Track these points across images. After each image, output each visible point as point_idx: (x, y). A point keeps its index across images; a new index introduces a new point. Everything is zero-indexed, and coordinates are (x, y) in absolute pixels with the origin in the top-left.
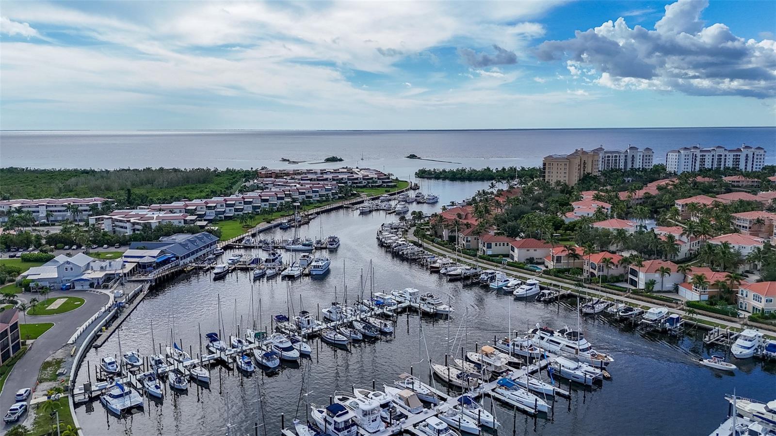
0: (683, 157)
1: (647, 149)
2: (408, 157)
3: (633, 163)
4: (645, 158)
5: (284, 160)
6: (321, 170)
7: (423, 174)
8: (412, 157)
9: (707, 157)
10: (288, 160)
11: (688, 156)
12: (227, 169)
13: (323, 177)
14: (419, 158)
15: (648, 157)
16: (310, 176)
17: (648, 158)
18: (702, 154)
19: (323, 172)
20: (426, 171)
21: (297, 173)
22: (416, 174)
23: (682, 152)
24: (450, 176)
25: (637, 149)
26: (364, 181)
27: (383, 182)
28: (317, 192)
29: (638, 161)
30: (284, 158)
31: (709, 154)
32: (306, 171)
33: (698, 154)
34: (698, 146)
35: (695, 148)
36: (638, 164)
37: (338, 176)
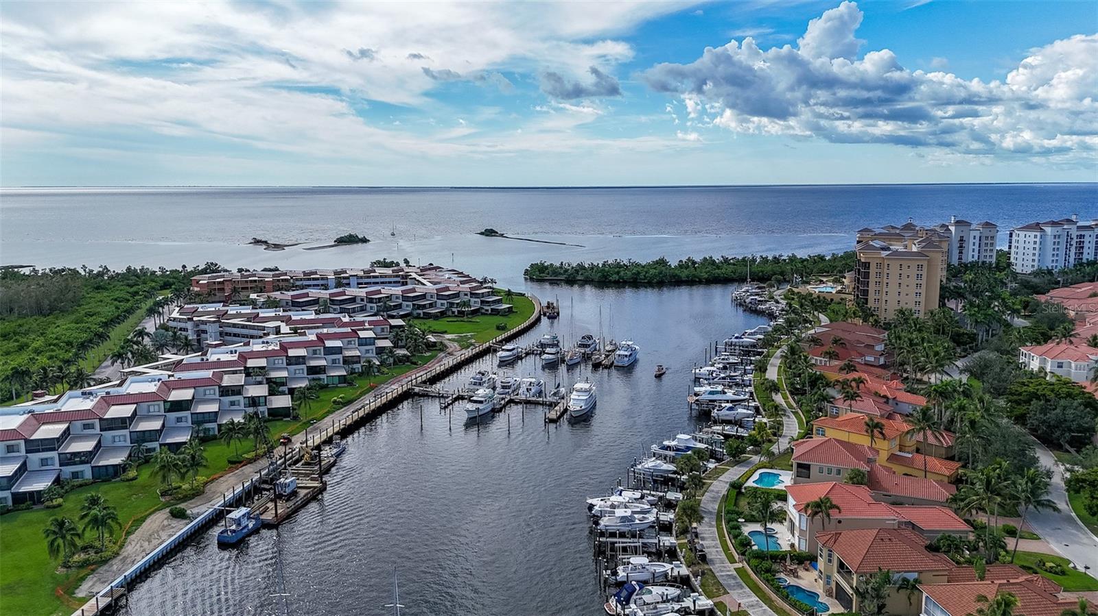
0: (1050, 240)
1: (987, 224)
2: (482, 234)
3: (961, 252)
4: (984, 241)
5: (257, 242)
6: (336, 273)
7: (540, 274)
8: (490, 233)
9: (1087, 239)
10: (265, 242)
11: (1059, 236)
12: (129, 269)
13: (343, 293)
14: (502, 235)
15: (987, 240)
16: (314, 293)
17: (989, 241)
18: (1079, 233)
19: (342, 280)
20: (546, 268)
21: (282, 282)
22: (526, 272)
23: (1048, 230)
24: (597, 277)
25: (970, 224)
26: (439, 302)
27: (482, 302)
28: (339, 350)
29: (971, 247)
30: (258, 238)
31: (1090, 233)
32: (302, 276)
33: (1074, 233)
34: (1074, 218)
35: (1069, 221)
36: (971, 253)
37: (379, 292)
